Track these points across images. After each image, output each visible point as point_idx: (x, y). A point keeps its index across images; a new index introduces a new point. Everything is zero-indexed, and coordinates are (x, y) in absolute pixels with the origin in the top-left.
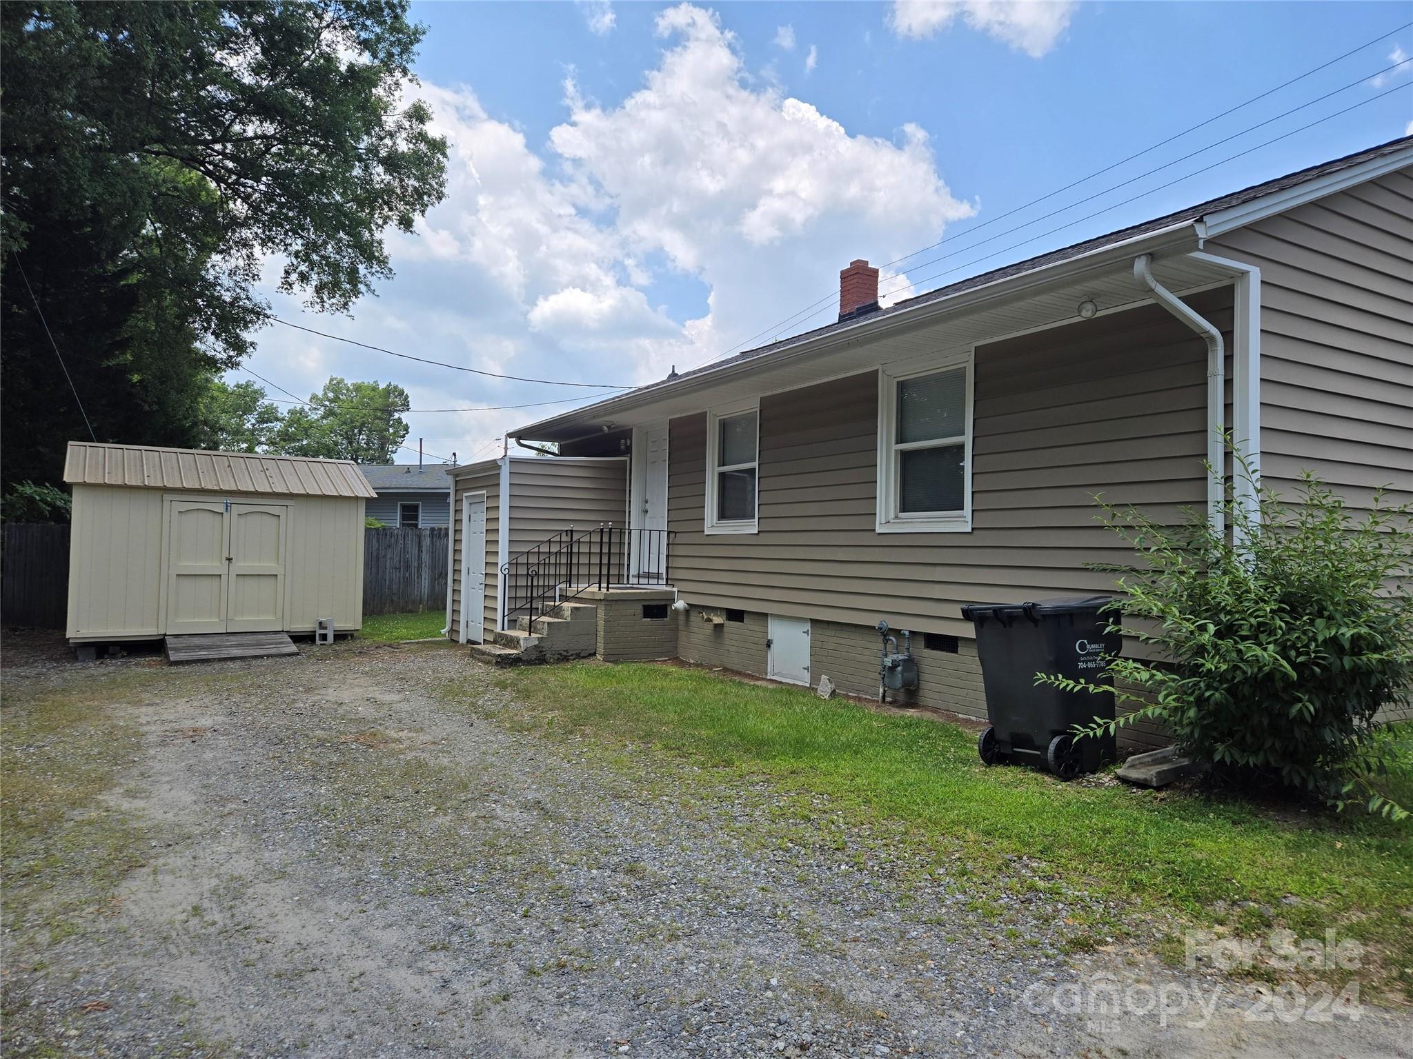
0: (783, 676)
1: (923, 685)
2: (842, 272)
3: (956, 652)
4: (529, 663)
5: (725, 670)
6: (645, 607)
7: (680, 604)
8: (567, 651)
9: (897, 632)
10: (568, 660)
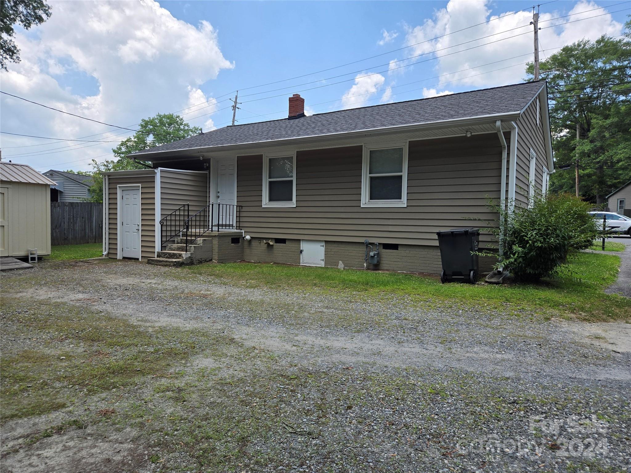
0: (309, 263)
1: (382, 262)
2: (290, 98)
3: (398, 250)
4: (187, 264)
5: (275, 263)
6: (232, 239)
7: (248, 237)
8: (201, 259)
9: (372, 244)
10: (202, 263)
